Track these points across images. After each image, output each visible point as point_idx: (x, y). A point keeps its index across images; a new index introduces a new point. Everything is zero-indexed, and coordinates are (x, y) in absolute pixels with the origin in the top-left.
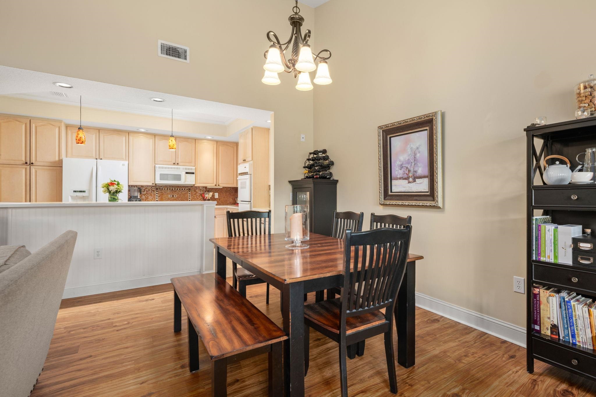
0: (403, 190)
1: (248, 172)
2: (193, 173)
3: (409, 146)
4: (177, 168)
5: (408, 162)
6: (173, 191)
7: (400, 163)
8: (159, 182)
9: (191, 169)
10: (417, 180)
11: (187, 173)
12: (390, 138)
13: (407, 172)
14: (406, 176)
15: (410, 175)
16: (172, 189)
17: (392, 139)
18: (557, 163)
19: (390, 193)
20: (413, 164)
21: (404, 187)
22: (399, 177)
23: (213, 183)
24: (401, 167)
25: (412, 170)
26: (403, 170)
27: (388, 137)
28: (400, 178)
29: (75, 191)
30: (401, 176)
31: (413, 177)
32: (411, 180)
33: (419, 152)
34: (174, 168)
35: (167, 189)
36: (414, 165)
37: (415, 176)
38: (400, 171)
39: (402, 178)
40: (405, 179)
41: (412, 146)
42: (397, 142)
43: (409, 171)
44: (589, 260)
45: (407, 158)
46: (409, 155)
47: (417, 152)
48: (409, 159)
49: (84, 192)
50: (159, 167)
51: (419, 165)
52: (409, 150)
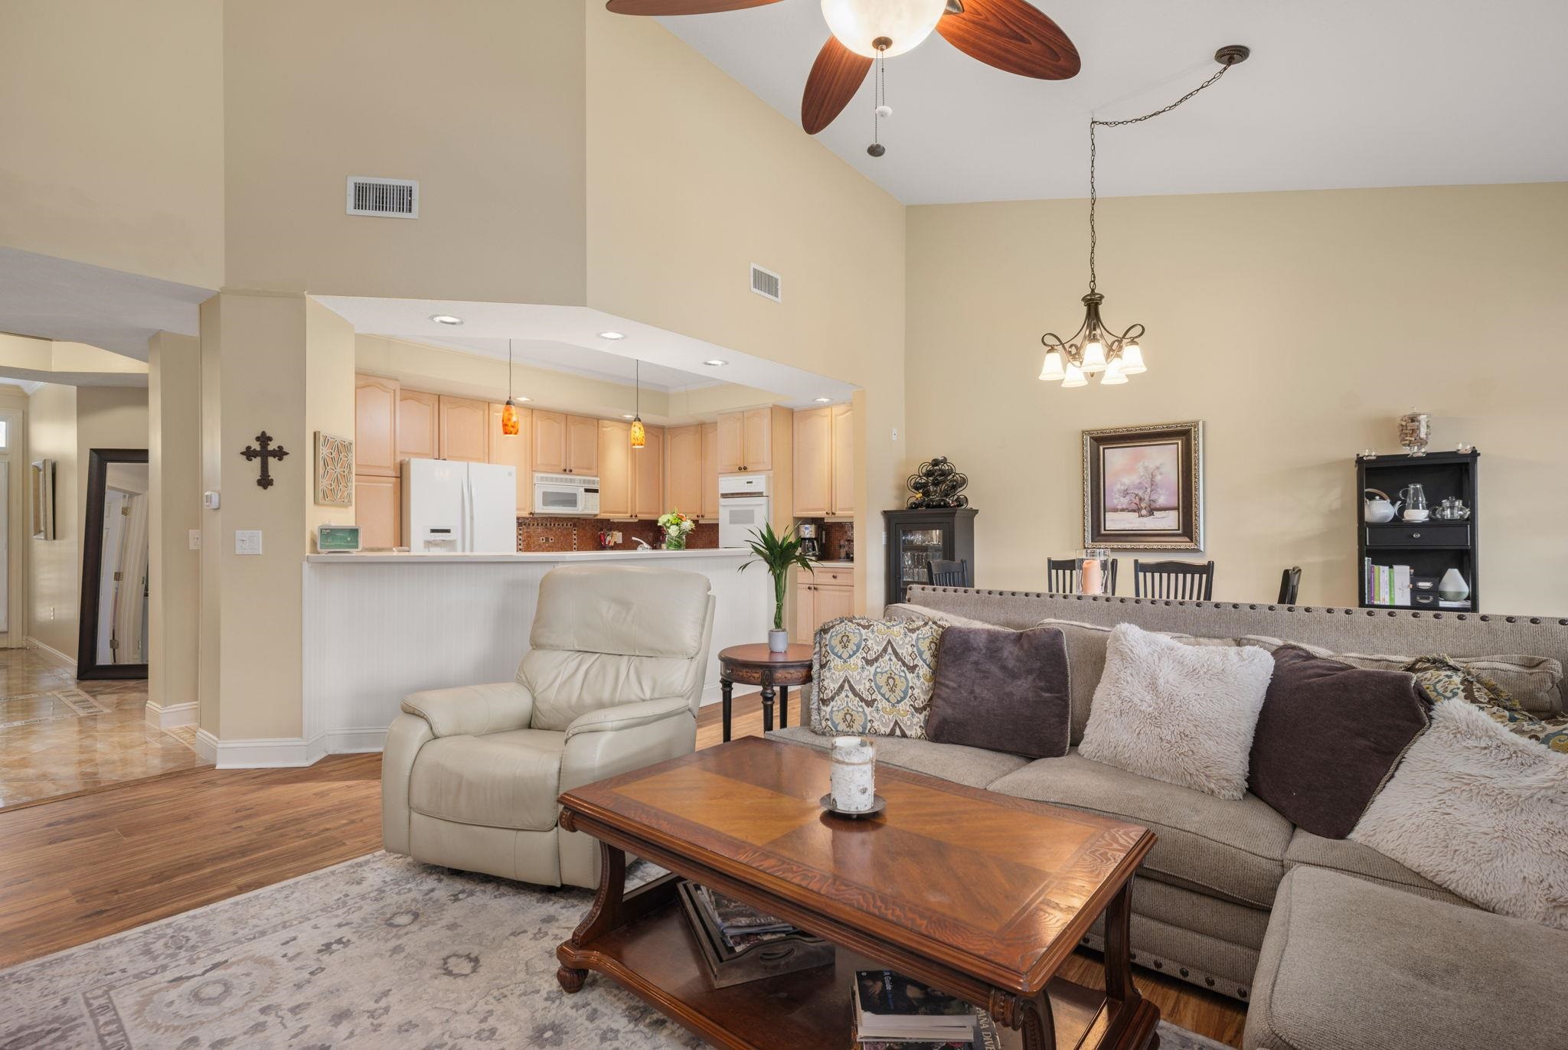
0: (1128, 526)
1: (762, 493)
2: (596, 491)
3: (1141, 464)
4: (571, 481)
5: (1140, 486)
6: (547, 528)
7: (1123, 487)
8: (541, 509)
9: (593, 482)
10: (1155, 513)
11: (587, 490)
12: (1104, 449)
13: (1137, 501)
14: (1134, 507)
15: (1143, 505)
16: (546, 525)
17: (1106, 450)
18: (1378, 498)
19: (1103, 532)
20: (1149, 490)
21: (1131, 523)
22: (1120, 507)
23: (626, 513)
24: (1125, 493)
25: (1147, 498)
26: (1128, 497)
27: (1101, 448)
28: (1123, 510)
29: (433, 531)
30: (1125, 507)
31: (1148, 509)
32: (1144, 512)
33: (1161, 474)
34: (566, 480)
35: (538, 525)
36: (1151, 491)
37: (1152, 507)
38: (1122, 498)
39: (1127, 509)
40: (1134, 511)
41: (1146, 464)
42: (1116, 458)
43: (1140, 499)
44: (1428, 598)
45: (1138, 481)
46: (1141, 477)
47: (1157, 473)
48: (1140, 483)
49: (448, 531)
50: (542, 479)
51: (1160, 492)
52: (1141, 472)
